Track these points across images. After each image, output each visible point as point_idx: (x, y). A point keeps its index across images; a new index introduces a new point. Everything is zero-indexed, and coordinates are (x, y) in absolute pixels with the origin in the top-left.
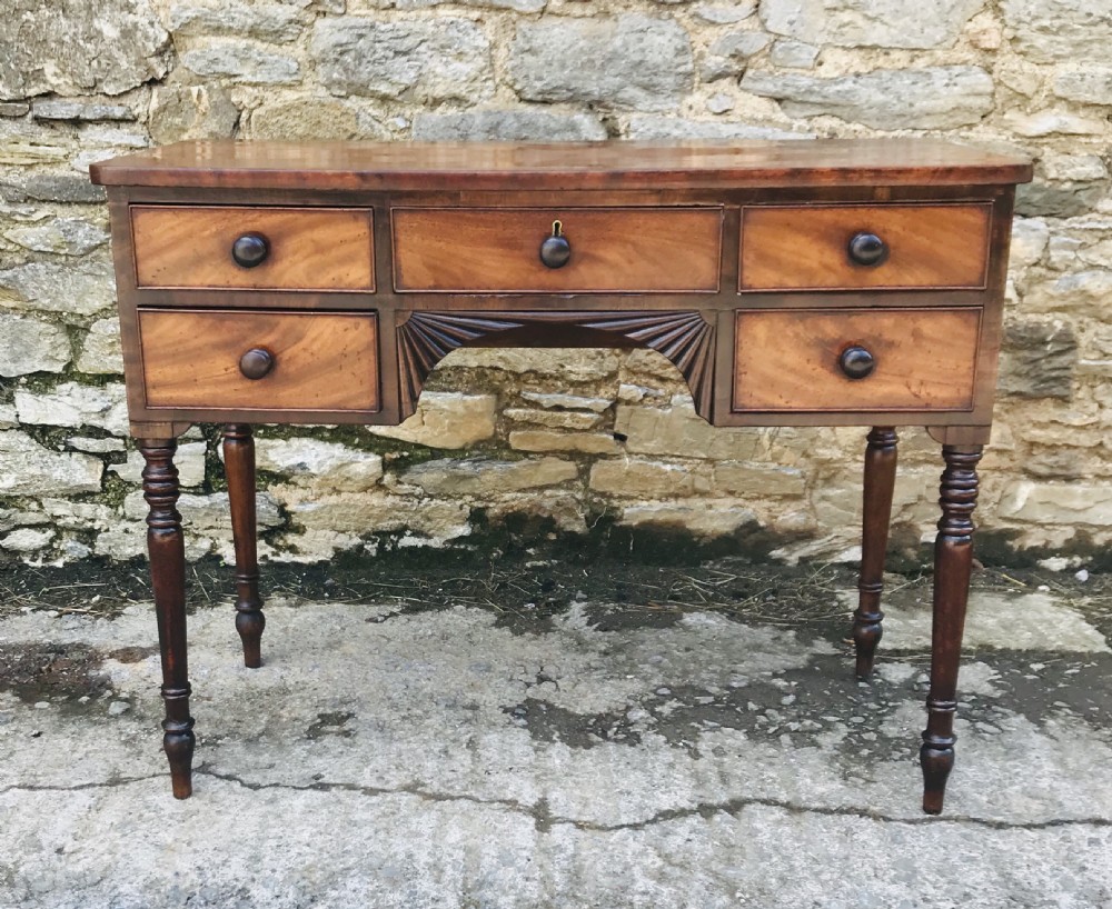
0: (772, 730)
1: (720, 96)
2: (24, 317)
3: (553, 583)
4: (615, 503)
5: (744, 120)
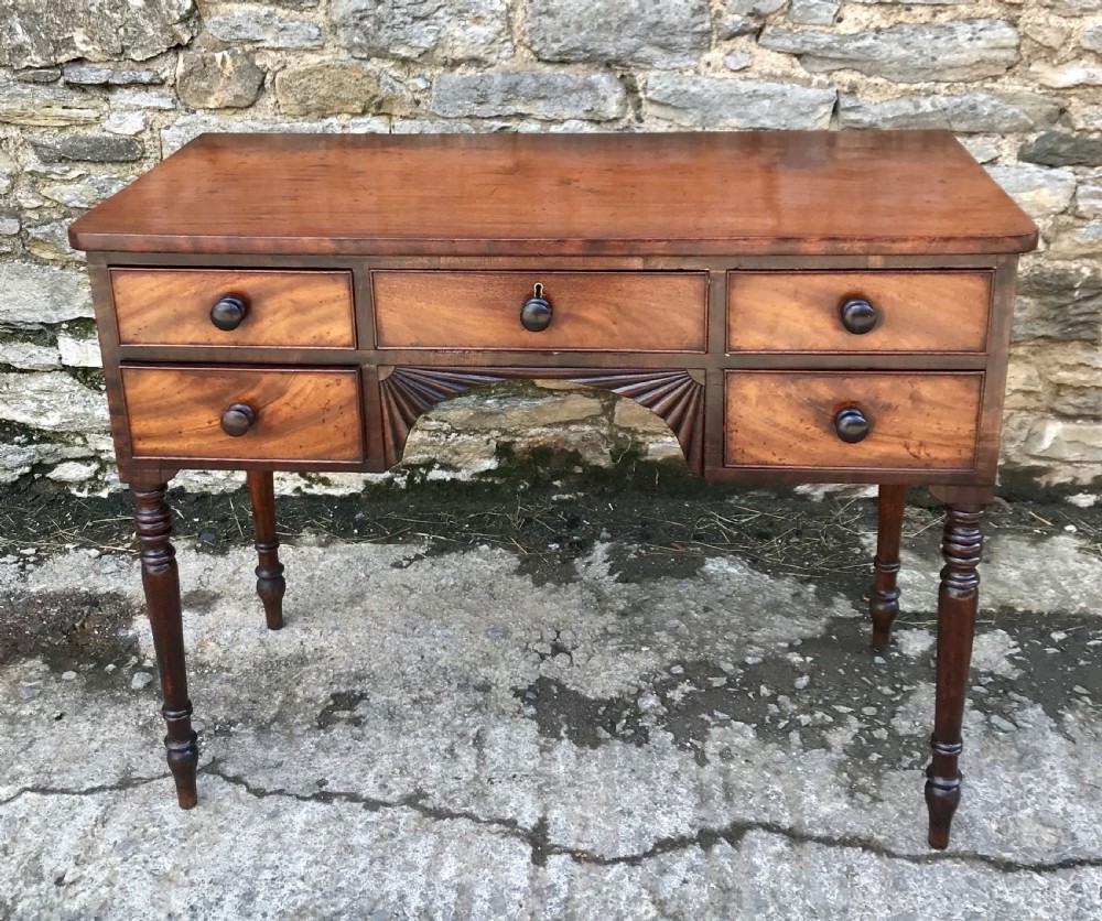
0: (782, 724)
1: (738, 53)
2: (63, 268)
3: (578, 519)
4: (640, 438)
5: (762, 75)
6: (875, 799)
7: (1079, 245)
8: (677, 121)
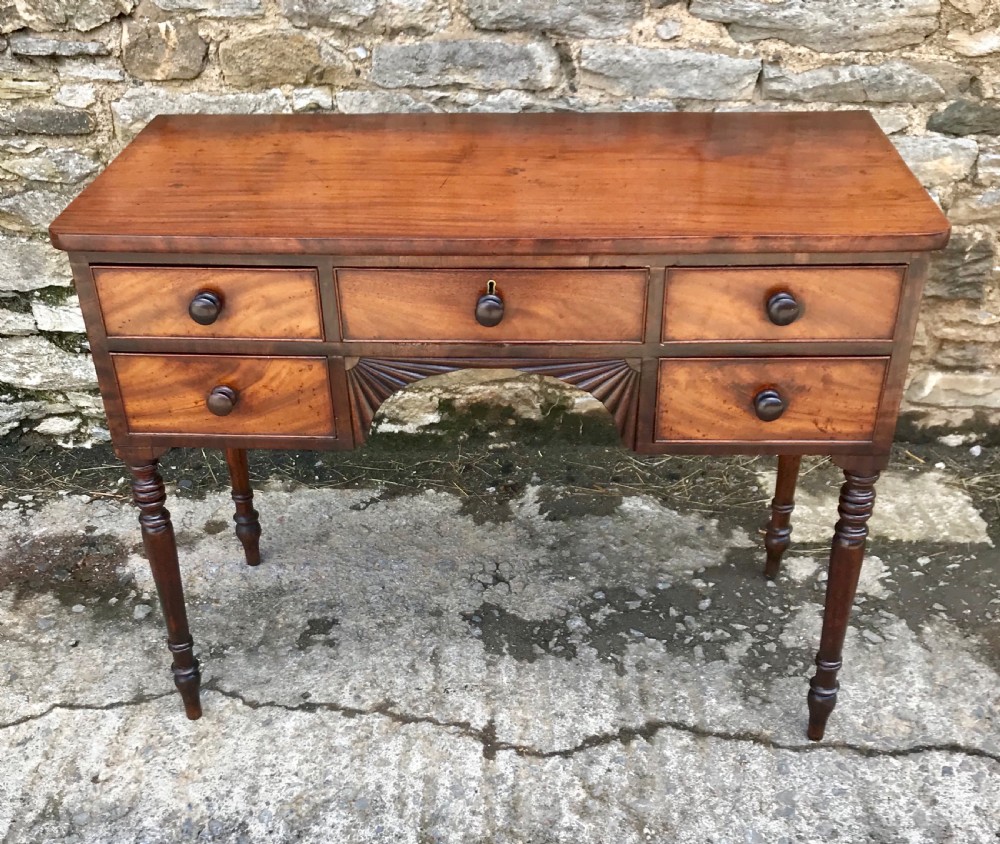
0: (688, 640)
3: (511, 465)
4: (567, 394)
6: (765, 701)
7: (974, 211)
8: (609, 91)
